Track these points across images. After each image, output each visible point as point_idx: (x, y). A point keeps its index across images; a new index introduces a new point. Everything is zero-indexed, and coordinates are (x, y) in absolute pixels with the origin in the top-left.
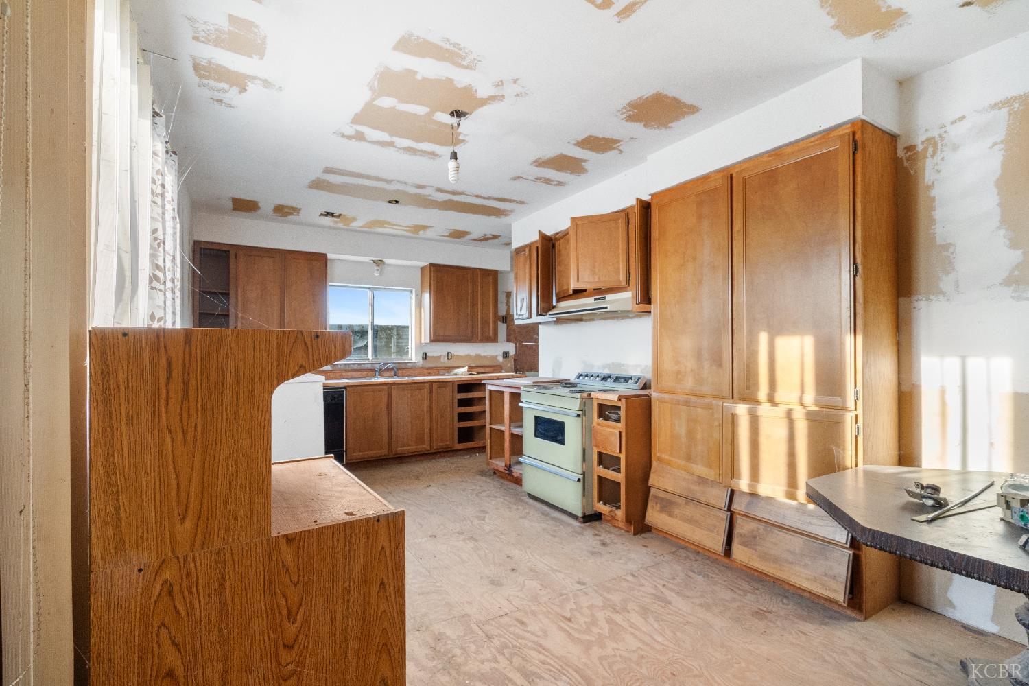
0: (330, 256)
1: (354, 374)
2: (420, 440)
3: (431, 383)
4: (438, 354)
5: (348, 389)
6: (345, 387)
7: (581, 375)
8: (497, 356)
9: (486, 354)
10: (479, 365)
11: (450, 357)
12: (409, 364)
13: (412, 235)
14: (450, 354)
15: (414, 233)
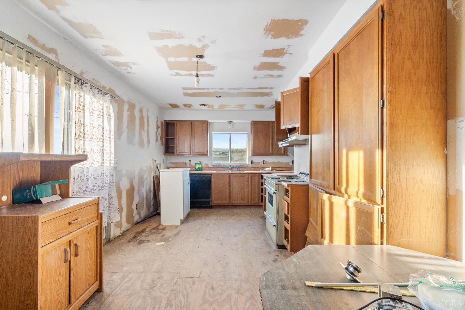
0: (209, 121)
1: (222, 169)
2: (243, 199)
3: (248, 174)
4: (259, 161)
5: (213, 175)
6: (212, 174)
7: (302, 173)
8: (289, 163)
9: (283, 162)
10: (279, 167)
11: (264, 163)
12: (245, 165)
13: (240, 109)
14: (264, 161)
15: (241, 108)
